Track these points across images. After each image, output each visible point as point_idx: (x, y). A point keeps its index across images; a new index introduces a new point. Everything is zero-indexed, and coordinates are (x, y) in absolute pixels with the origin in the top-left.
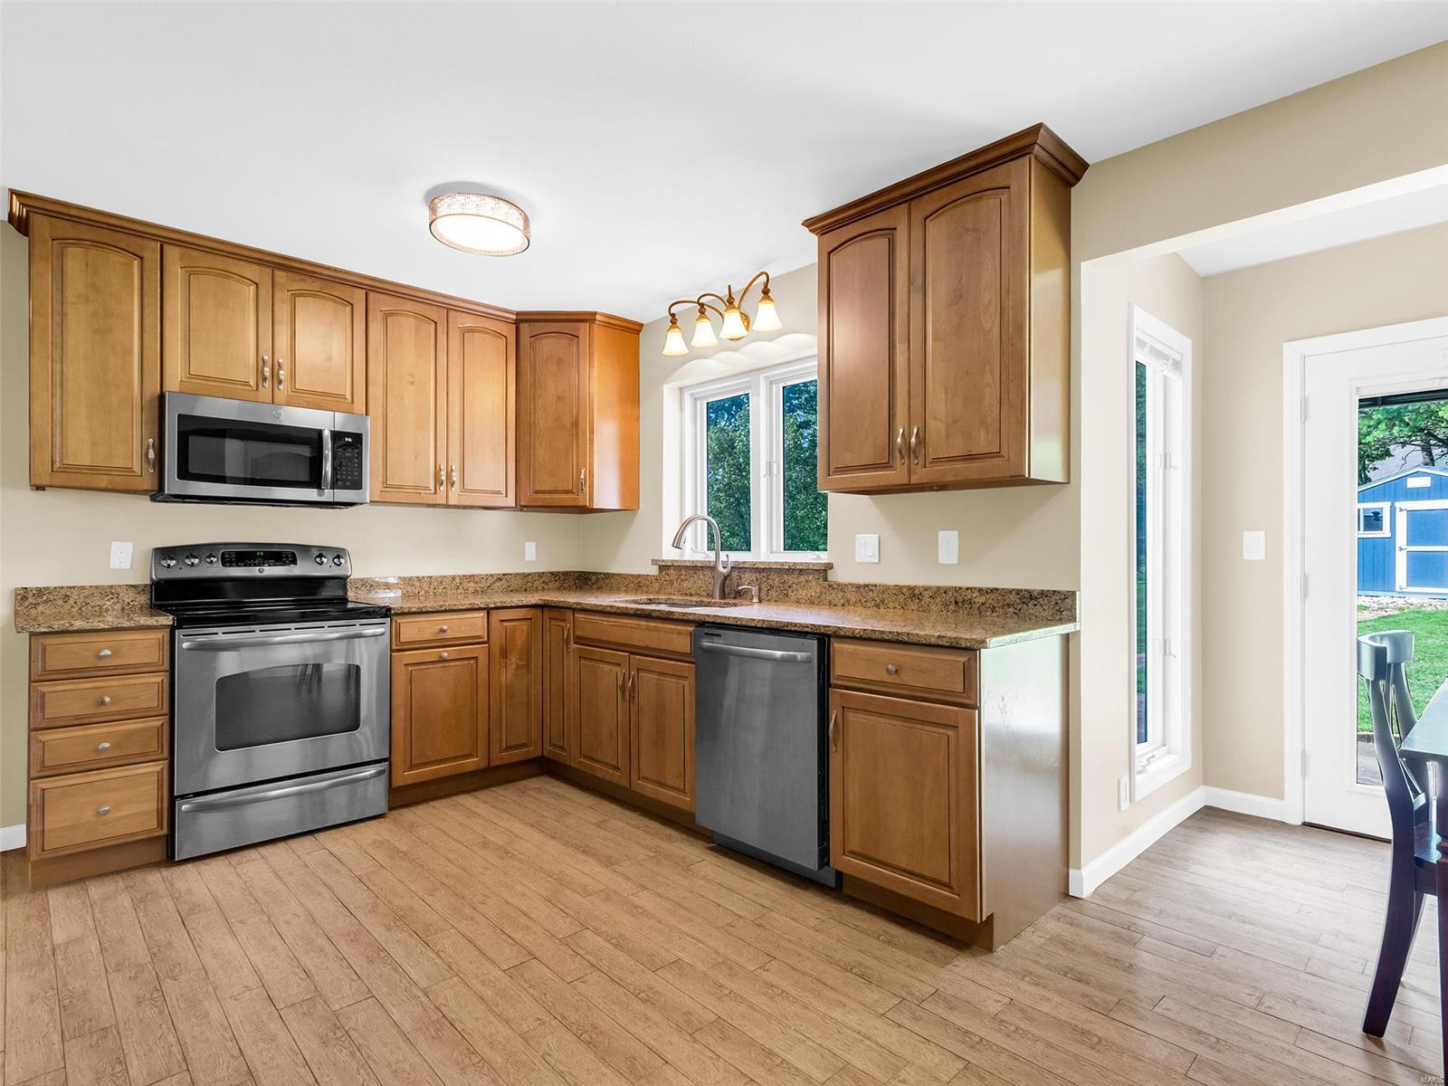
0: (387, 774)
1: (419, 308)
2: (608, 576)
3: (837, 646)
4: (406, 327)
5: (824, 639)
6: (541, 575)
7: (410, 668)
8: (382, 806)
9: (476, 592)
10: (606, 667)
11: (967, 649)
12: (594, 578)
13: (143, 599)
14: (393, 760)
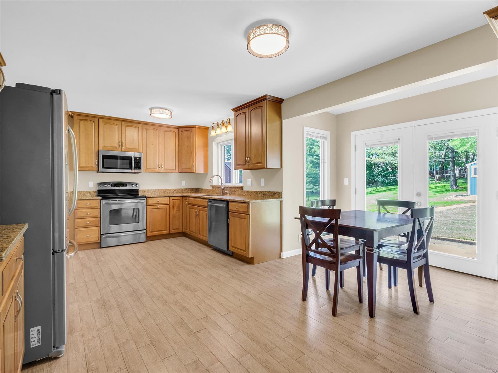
0: (145, 233)
1: (154, 127)
2: (202, 189)
3: (230, 203)
4: (151, 132)
5: (228, 202)
6: (186, 189)
7: (151, 210)
8: (145, 240)
9: (169, 193)
10: (194, 210)
11: (247, 203)
12: (199, 190)
13: (96, 194)
14: (147, 230)
